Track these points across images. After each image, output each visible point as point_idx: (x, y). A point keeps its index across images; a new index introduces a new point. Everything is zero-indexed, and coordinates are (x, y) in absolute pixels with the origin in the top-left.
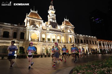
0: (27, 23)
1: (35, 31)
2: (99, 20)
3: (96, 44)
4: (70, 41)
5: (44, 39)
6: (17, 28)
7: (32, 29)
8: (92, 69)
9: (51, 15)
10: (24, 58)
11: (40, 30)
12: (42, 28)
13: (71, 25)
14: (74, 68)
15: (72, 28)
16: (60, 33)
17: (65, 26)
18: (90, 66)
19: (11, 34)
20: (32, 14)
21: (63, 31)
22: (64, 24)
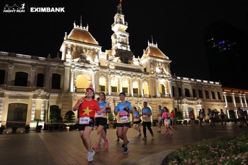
0: (66, 53)
1: (84, 70)
2: (225, 45)
3: (220, 98)
4: (161, 92)
5: (103, 88)
6: (46, 66)
7: (77, 66)
8: (213, 156)
9: (118, 34)
10: (61, 131)
11: (94, 69)
12: (99, 63)
13: (164, 56)
14: (171, 154)
15: (165, 63)
16: (140, 74)
17: (149, 58)
18: (207, 150)
19: (31, 78)
20: (78, 32)
21: (145, 69)
22: (148, 55)
